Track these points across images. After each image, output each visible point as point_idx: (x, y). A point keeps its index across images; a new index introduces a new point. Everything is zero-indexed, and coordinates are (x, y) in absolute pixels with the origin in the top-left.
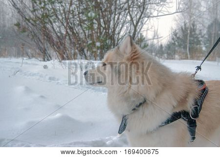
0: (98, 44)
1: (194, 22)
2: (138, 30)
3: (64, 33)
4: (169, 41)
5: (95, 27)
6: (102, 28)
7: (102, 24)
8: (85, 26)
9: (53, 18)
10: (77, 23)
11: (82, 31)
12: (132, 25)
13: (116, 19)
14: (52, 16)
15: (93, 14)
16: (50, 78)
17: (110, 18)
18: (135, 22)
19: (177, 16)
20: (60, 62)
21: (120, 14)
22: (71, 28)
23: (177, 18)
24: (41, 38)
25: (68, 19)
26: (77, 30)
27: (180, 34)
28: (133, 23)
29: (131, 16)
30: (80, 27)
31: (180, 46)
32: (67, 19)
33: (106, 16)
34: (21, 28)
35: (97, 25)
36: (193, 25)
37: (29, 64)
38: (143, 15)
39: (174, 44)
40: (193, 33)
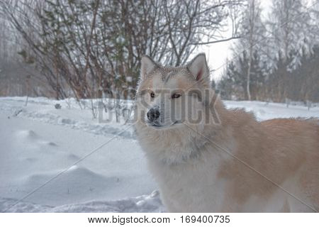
0: (129, 79)
1: (256, 51)
2: (183, 61)
3: (85, 64)
4: (223, 77)
5: (126, 57)
6: (134, 58)
7: (134, 53)
8: (112, 55)
9: (70, 44)
10: (102, 51)
11: (107, 62)
12: (174, 55)
13: (153, 46)
14: (69, 42)
15: (123, 40)
16: (63, 121)
17: (145, 45)
18: (178, 51)
19: (234, 43)
20: (78, 100)
21: (158, 39)
22: (94, 59)
23: (234, 46)
24: (54, 71)
25: (90, 45)
26: (101, 60)
27: (238, 68)
28: (176, 52)
29: (172, 42)
30: (105, 56)
31: (237, 83)
32: (88, 46)
33: (139, 42)
34: (28, 58)
35: (128, 54)
36: (256, 56)
37: (36, 103)
38: (189, 41)
39: (230, 80)
40: (255, 66)
